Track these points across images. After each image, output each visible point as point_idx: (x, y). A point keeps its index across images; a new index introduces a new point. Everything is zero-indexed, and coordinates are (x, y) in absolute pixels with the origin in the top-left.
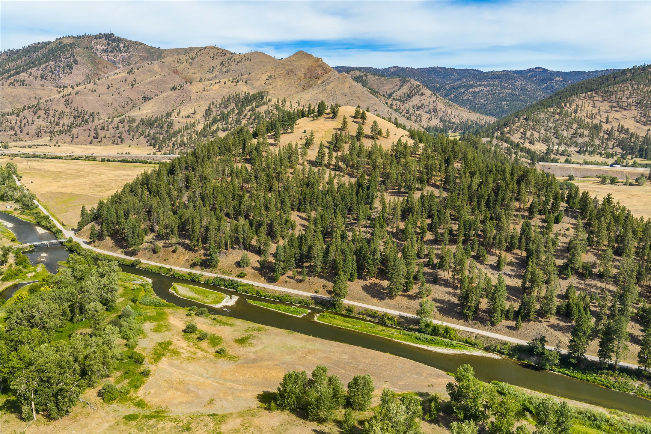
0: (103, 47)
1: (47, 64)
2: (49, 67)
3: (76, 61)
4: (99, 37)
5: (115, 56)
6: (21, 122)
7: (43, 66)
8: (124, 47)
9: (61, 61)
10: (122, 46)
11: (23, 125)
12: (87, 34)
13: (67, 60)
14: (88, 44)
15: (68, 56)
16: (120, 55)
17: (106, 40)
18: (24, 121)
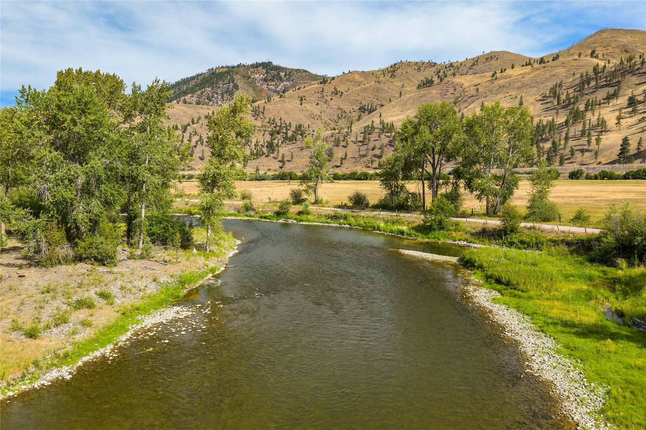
0: (262, 76)
1: (203, 90)
2: (205, 93)
3: (236, 87)
4: (256, 66)
5: (276, 86)
6: (190, 141)
7: (199, 92)
8: (285, 76)
9: (219, 87)
10: (282, 74)
11: (193, 143)
12: (242, 63)
13: (225, 86)
14: (244, 73)
15: (226, 81)
16: (282, 84)
17: (264, 68)
18: (195, 139)
